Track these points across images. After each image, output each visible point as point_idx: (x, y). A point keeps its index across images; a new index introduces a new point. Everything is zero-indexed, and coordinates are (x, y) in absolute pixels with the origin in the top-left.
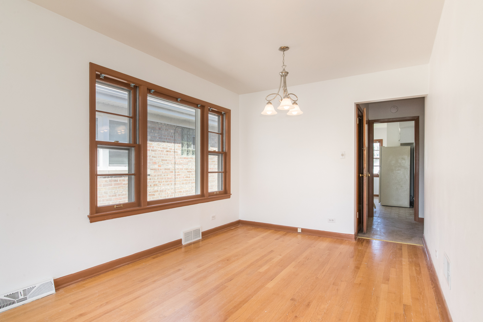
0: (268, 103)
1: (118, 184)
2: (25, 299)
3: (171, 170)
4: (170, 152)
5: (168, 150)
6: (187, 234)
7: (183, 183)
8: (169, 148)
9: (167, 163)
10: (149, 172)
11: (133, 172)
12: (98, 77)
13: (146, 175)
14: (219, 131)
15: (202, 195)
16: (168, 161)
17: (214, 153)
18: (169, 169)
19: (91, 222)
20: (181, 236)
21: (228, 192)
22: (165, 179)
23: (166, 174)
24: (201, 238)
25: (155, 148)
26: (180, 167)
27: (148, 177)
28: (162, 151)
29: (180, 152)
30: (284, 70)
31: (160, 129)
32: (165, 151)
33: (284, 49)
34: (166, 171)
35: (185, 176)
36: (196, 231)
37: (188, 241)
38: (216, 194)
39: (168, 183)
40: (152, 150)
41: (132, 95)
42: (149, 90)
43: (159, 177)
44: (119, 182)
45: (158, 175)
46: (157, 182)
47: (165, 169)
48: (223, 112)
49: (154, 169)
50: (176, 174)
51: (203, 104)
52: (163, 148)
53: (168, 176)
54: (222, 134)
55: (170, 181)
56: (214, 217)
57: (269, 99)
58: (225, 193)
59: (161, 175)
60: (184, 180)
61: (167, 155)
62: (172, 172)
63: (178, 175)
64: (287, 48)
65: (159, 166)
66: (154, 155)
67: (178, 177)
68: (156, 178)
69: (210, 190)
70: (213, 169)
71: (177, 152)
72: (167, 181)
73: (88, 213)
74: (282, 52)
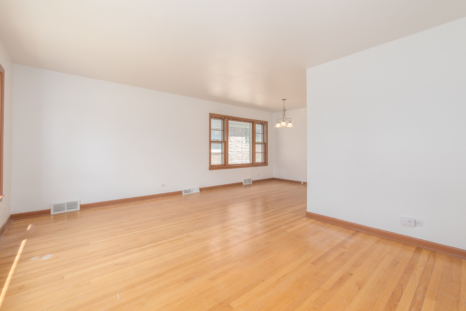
0: (278, 123)
1: (215, 159)
2: (192, 192)
3: (240, 152)
4: (240, 142)
5: (238, 141)
6: (245, 181)
7: (246, 159)
8: (239, 140)
9: (238, 148)
10: (229, 153)
11: (223, 152)
12: (212, 117)
13: (228, 154)
14: (262, 133)
15: (253, 163)
16: (238, 147)
17: (259, 143)
18: (239, 151)
19: (210, 170)
20: (242, 181)
21: (267, 163)
22: (237, 156)
23: (237, 154)
24: (252, 183)
25: (232, 141)
26: (245, 150)
27: (229, 155)
28: (235, 142)
29: (244, 142)
30: (284, 109)
31: (234, 130)
32: (237, 142)
33: (284, 100)
34: (237, 152)
35: (248, 155)
36: (250, 180)
37: (246, 183)
38: (260, 164)
39: (238, 159)
40: (230, 142)
41: (223, 121)
42: (229, 119)
43: (234, 155)
44: (215, 158)
45: (233, 155)
46: (233, 158)
47: (237, 151)
48: (264, 123)
49: (232, 151)
50: (243, 154)
51: (253, 121)
52: (236, 140)
53: (239, 155)
54: (263, 134)
55: (239, 158)
56: (258, 174)
57: (278, 121)
58: (265, 163)
59: (235, 154)
60: (247, 157)
61: (238, 144)
62: (240, 153)
63: (244, 154)
64: (285, 99)
65: (234, 150)
66: (231, 144)
67: (244, 155)
68: (232, 156)
69: (256, 161)
70: (257, 151)
71: (243, 142)
72: (238, 158)
73: (208, 167)
74: (283, 101)
